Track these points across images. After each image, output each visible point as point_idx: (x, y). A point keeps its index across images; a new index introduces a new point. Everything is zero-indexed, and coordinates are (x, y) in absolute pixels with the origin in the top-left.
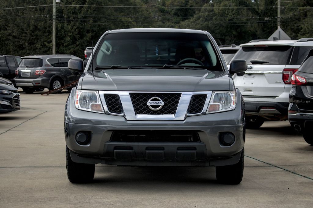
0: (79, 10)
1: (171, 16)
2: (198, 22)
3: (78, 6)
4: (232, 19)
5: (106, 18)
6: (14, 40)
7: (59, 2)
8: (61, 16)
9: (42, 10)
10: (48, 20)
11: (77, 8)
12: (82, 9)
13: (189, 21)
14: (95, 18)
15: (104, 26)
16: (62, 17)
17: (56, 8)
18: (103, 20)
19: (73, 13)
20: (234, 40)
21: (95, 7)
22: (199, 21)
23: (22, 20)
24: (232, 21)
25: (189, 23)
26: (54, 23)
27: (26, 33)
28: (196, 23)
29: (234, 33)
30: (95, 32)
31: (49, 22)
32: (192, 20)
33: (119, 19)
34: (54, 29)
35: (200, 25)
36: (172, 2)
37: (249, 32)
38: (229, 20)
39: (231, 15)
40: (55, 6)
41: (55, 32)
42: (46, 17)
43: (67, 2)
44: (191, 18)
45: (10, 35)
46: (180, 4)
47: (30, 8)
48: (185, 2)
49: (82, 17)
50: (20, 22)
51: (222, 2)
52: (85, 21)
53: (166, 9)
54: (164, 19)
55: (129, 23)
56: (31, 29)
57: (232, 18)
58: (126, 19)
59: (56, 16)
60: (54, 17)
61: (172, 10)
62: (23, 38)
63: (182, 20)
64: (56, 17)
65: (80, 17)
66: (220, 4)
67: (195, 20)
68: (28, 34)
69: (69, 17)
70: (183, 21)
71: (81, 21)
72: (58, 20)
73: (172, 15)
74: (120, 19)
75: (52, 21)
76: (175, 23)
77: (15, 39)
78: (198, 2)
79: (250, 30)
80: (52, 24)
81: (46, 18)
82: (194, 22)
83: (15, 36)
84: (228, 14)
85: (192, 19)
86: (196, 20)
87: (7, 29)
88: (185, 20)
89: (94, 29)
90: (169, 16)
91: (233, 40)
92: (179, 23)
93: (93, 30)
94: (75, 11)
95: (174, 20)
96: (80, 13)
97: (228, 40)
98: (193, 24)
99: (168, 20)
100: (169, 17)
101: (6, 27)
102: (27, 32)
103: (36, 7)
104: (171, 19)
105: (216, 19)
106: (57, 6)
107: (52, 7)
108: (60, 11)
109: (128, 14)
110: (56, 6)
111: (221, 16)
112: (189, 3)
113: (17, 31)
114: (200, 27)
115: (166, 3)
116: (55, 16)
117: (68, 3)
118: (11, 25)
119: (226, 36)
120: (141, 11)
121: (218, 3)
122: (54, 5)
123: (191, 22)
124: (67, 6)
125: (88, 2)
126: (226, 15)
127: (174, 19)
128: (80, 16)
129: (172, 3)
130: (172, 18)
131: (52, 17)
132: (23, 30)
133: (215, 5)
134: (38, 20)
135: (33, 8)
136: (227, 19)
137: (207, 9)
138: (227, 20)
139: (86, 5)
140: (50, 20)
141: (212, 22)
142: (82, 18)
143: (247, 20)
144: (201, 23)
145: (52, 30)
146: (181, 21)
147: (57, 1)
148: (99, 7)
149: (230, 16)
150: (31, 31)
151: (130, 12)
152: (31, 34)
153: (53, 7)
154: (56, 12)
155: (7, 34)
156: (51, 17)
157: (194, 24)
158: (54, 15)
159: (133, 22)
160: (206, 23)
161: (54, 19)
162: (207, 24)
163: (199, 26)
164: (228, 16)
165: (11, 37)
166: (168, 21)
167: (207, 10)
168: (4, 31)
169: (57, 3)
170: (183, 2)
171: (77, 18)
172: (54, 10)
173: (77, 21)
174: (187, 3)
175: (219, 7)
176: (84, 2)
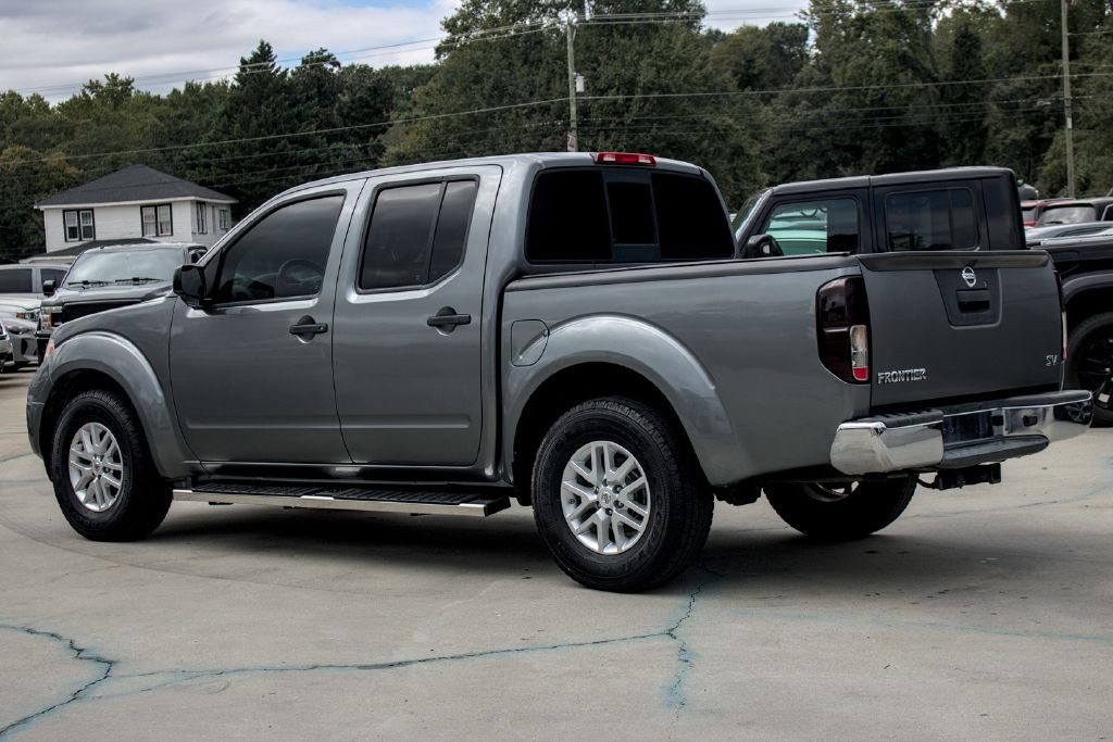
0: (625, 105)
3: (621, 97)
7: (583, 91)
8: (586, 121)
10: (560, 132)
11: (620, 102)
12: (631, 103)
16: (591, 124)
17: (577, 104)
18: (675, 125)
19: (614, 114)
21: (657, 97)
33: (704, 120)
40: (574, 101)
42: (556, 126)
43: (596, 91)
46: (739, 69)
47: (516, 109)
48: (746, 62)
49: (633, 121)
52: (637, 131)
55: (727, 126)
58: (720, 118)
59: (578, 121)
60: (573, 125)
64: (578, 125)
65: (628, 122)
69: (605, 123)
71: (630, 130)
72: (581, 129)
74: (708, 119)
81: (555, 128)
94: (616, 109)
96: (628, 111)
103: (530, 106)
106: (578, 100)
107: (567, 103)
108: (584, 111)
112: (755, 65)
116: (576, 122)
119: (863, 139)
122: (572, 97)
124: (598, 99)
125: (642, 88)
128: (628, 119)
131: (569, 125)
135: (523, 108)
136: (867, 99)
138: (867, 103)
139: (637, 94)
141: (827, 110)
142: (633, 123)
144: (804, 113)
147: (578, 90)
148: (664, 97)
149: (873, 91)
153: (571, 103)
154: (577, 111)
156: (566, 124)
158: (573, 120)
161: (574, 129)
169: (577, 94)
171: (622, 123)
172: (573, 109)
173: (622, 131)
174: (752, 65)
175: (844, 72)
176: (630, 86)
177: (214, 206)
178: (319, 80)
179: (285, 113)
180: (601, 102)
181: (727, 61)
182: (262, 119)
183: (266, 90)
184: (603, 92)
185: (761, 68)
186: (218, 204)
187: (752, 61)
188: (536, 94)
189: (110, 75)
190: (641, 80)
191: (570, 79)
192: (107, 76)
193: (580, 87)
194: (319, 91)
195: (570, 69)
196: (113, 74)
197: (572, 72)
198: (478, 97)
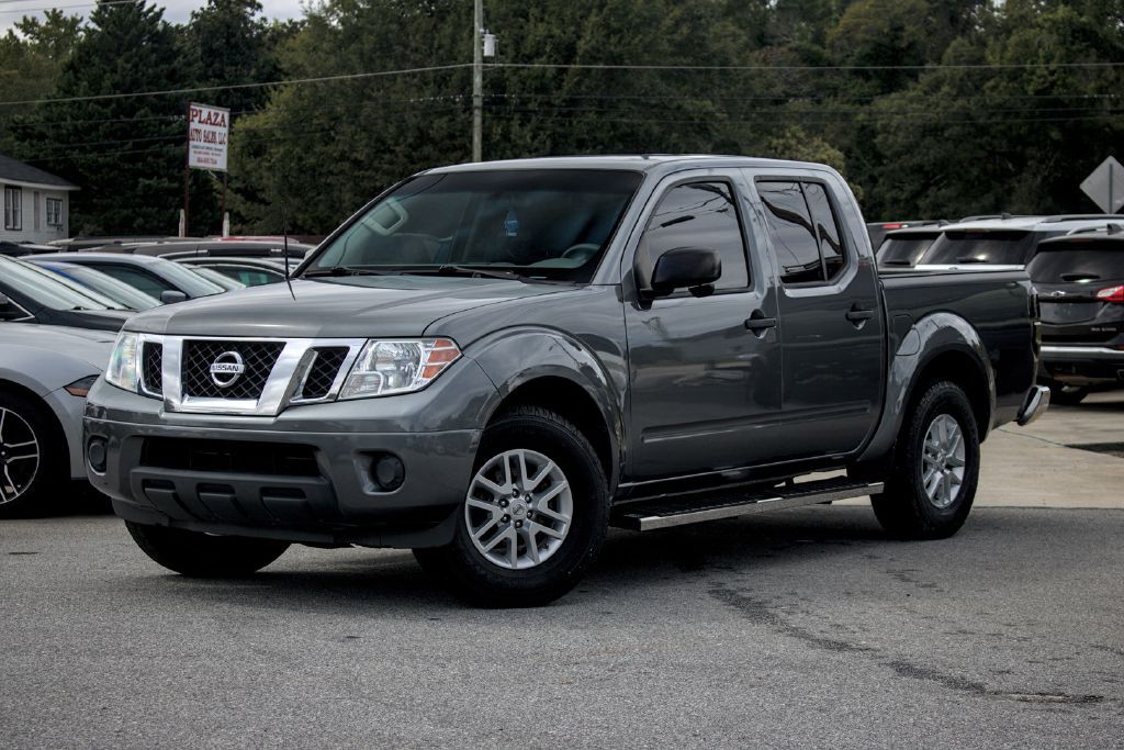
0: (555, 78)
1: (844, 77)
2: (933, 98)
3: (552, 66)
4: (1046, 89)
5: (635, 102)
6: (356, 173)
7: (493, 54)
8: (499, 98)
9: (442, 81)
10: (459, 112)
11: (549, 75)
12: (565, 76)
13: (904, 97)
14: (601, 102)
15: (627, 125)
16: (503, 102)
19: (538, 90)
20: (1053, 160)
21: (602, 69)
22: (940, 94)
23: (381, 112)
24: (1049, 93)
25: (903, 102)
26: (477, 120)
27: (392, 152)
28: (926, 104)
29: (1055, 135)
30: (602, 143)
31: (463, 116)
32: (911, 94)
33: (675, 104)
34: (477, 139)
35: (939, 109)
36: (848, 32)
37: (1107, 129)
38: (1037, 92)
39: (1044, 76)
40: (480, 68)
41: (480, 146)
42: (455, 103)
43: (517, 56)
44: (911, 84)
45: (343, 157)
46: (874, 38)
47: (404, 75)
48: (891, 30)
49: (564, 101)
50: (376, 119)
51: (1014, 31)
52: (569, 114)
53: (825, 56)
54: (819, 88)
55: (706, 114)
56: (410, 140)
57: (1047, 85)
58: (697, 102)
59: (484, 98)
60: (477, 102)
61: (848, 56)
62: (386, 166)
63: (879, 91)
64: (485, 103)
65: (557, 102)
66: (1008, 38)
67: (921, 93)
68: (400, 155)
69: (524, 102)
70: (882, 93)
71: (560, 114)
72: (490, 111)
73: (847, 76)
74: (680, 102)
75: (471, 114)
76: (855, 102)
77: (360, 170)
78: (935, 30)
79: (1108, 125)
80: (470, 124)
81: (453, 106)
82: (919, 100)
83: (361, 162)
84: (1033, 73)
85: (914, 89)
86: (926, 93)
87: (333, 139)
88: (889, 92)
89: (598, 135)
90: (836, 77)
91: (1050, 160)
92: (868, 102)
93: (595, 138)
94: (542, 84)
95: (852, 92)
96: (559, 87)
97: (1032, 158)
98: (914, 105)
99: (834, 91)
100: (837, 81)
101: (332, 133)
102: (398, 149)
103: (423, 72)
104: (842, 87)
105: (994, 88)
106: (487, 67)
107: (470, 71)
108: (495, 83)
109: (703, 90)
110: (484, 67)
111: (1009, 77)
112: (904, 34)
113: (366, 146)
114: (941, 115)
115: (825, 33)
116: (480, 100)
117: (520, 56)
118: (346, 128)
119: (1027, 145)
120: (746, 79)
121: (1001, 34)
122: (477, 64)
123: (911, 101)
124: (518, 68)
125: (583, 56)
126: (1025, 75)
127: (854, 87)
128: (558, 97)
129: (848, 35)
130: (846, 84)
131: (472, 102)
132: (384, 143)
133: (991, 40)
134: (429, 112)
135: (414, 75)
136: (1030, 89)
137: (962, 56)
138: (1031, 93)
139: (575, 63)
140: (464, 112)
141: (979, 101)
142: (564, 104)
143: (1100, 90)
144: (943, 103)
145: (471, 142)
146: (877, 95)
147: (486, 54)
148: (612, 69)
149: (1039, 77)
150: (410, 145)
151: (711, 81)
152: (408, 156)
153: (475, 70)
154: (484, 86)
155: (335, 154)
156: (468, 101)
157: (919, 106)
158: (477, 96)
159: (717, 114)
160: (961, 102)
161: (477, 108)
162: (963, 107)
163: (938, 114)
164: (1034, 77)
165: (346, 165)
166: (832, 97)
167: (962, 59)
168: (326, 144)
169: (485, 60)
170: (885, 31)
171: (549, 104)
172: (478, 80)
173: (548, 114)
174: (899, 33)
175: (1005, 48)
176: (569, 53)
177: (37, 193)
178: (228, 27)
179: (150, 71)
180: (524, 73)
181: (863, 27)
182: (117, 78)
183: (128, 37)
184: (529, 59)
185: (911, 40)
186: (45, 191)
187: (901, 29)
188: (434, 57)
189: (50, 11)
190: (582, 46)
191: (476, 36)
192: (47, 13)
193: (489, 50)
194: (228, 42)
195: (476, 24)
196: (54, 10)
197: (478, 29)
198: (354, 58)
